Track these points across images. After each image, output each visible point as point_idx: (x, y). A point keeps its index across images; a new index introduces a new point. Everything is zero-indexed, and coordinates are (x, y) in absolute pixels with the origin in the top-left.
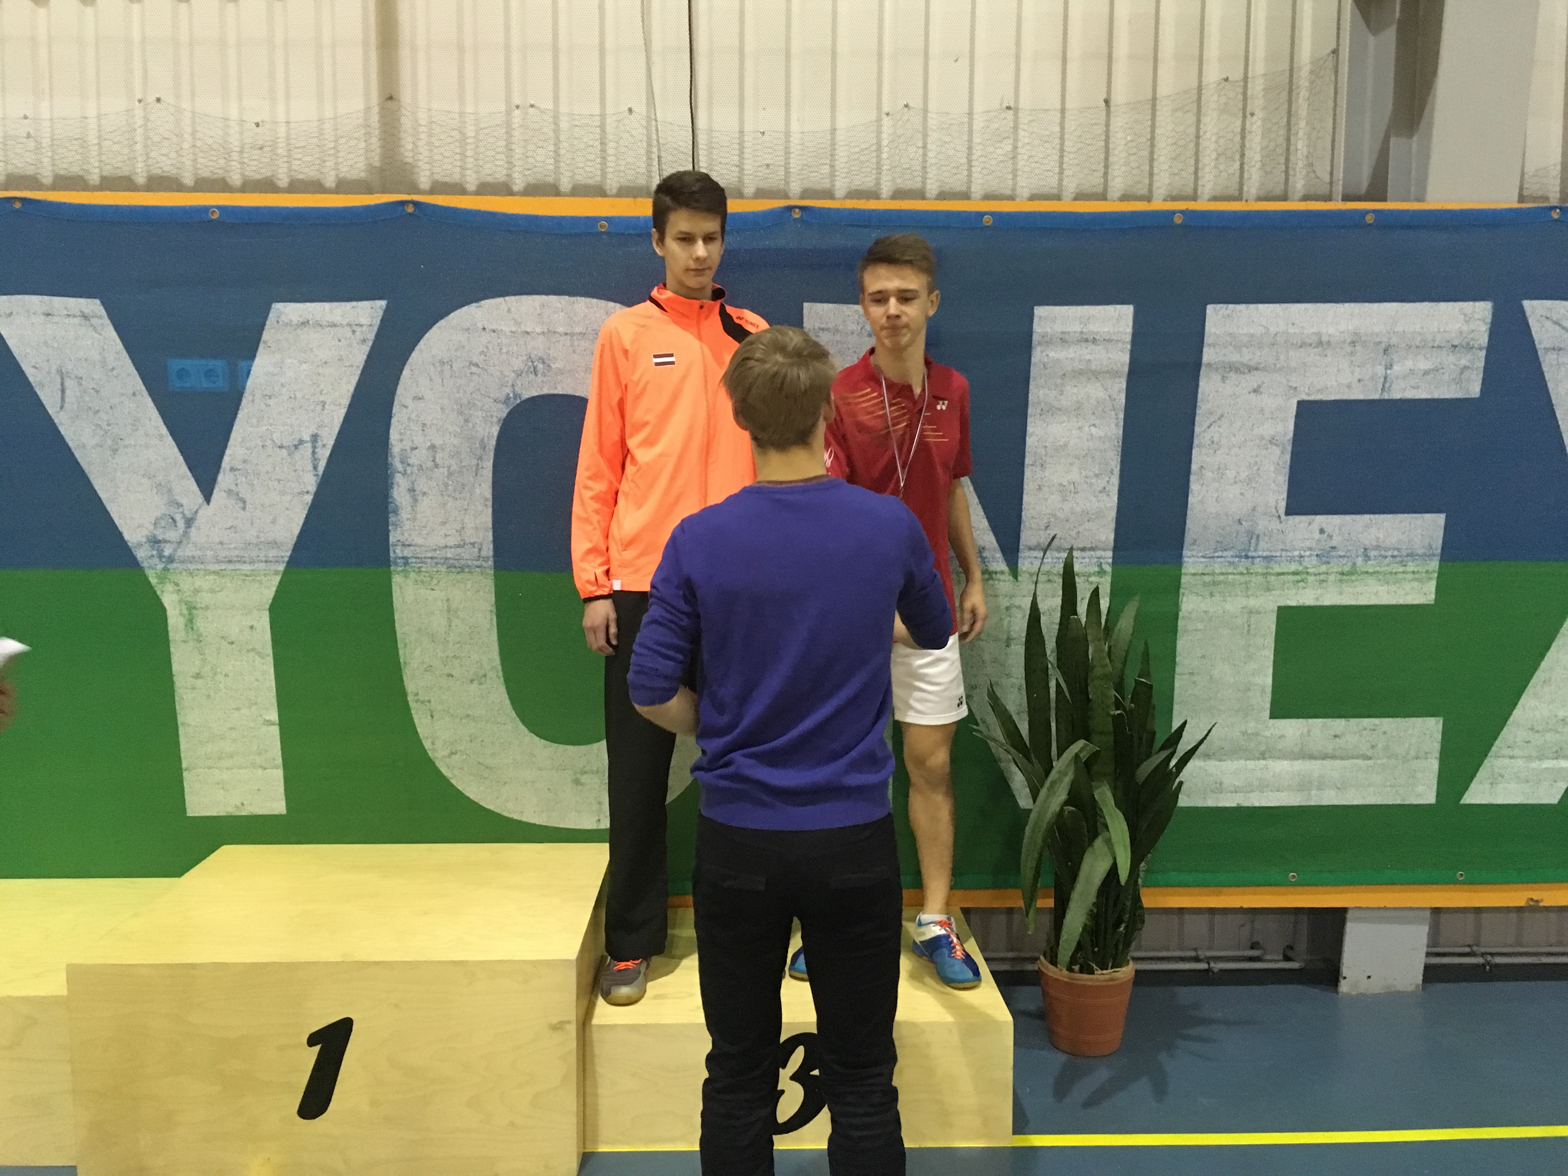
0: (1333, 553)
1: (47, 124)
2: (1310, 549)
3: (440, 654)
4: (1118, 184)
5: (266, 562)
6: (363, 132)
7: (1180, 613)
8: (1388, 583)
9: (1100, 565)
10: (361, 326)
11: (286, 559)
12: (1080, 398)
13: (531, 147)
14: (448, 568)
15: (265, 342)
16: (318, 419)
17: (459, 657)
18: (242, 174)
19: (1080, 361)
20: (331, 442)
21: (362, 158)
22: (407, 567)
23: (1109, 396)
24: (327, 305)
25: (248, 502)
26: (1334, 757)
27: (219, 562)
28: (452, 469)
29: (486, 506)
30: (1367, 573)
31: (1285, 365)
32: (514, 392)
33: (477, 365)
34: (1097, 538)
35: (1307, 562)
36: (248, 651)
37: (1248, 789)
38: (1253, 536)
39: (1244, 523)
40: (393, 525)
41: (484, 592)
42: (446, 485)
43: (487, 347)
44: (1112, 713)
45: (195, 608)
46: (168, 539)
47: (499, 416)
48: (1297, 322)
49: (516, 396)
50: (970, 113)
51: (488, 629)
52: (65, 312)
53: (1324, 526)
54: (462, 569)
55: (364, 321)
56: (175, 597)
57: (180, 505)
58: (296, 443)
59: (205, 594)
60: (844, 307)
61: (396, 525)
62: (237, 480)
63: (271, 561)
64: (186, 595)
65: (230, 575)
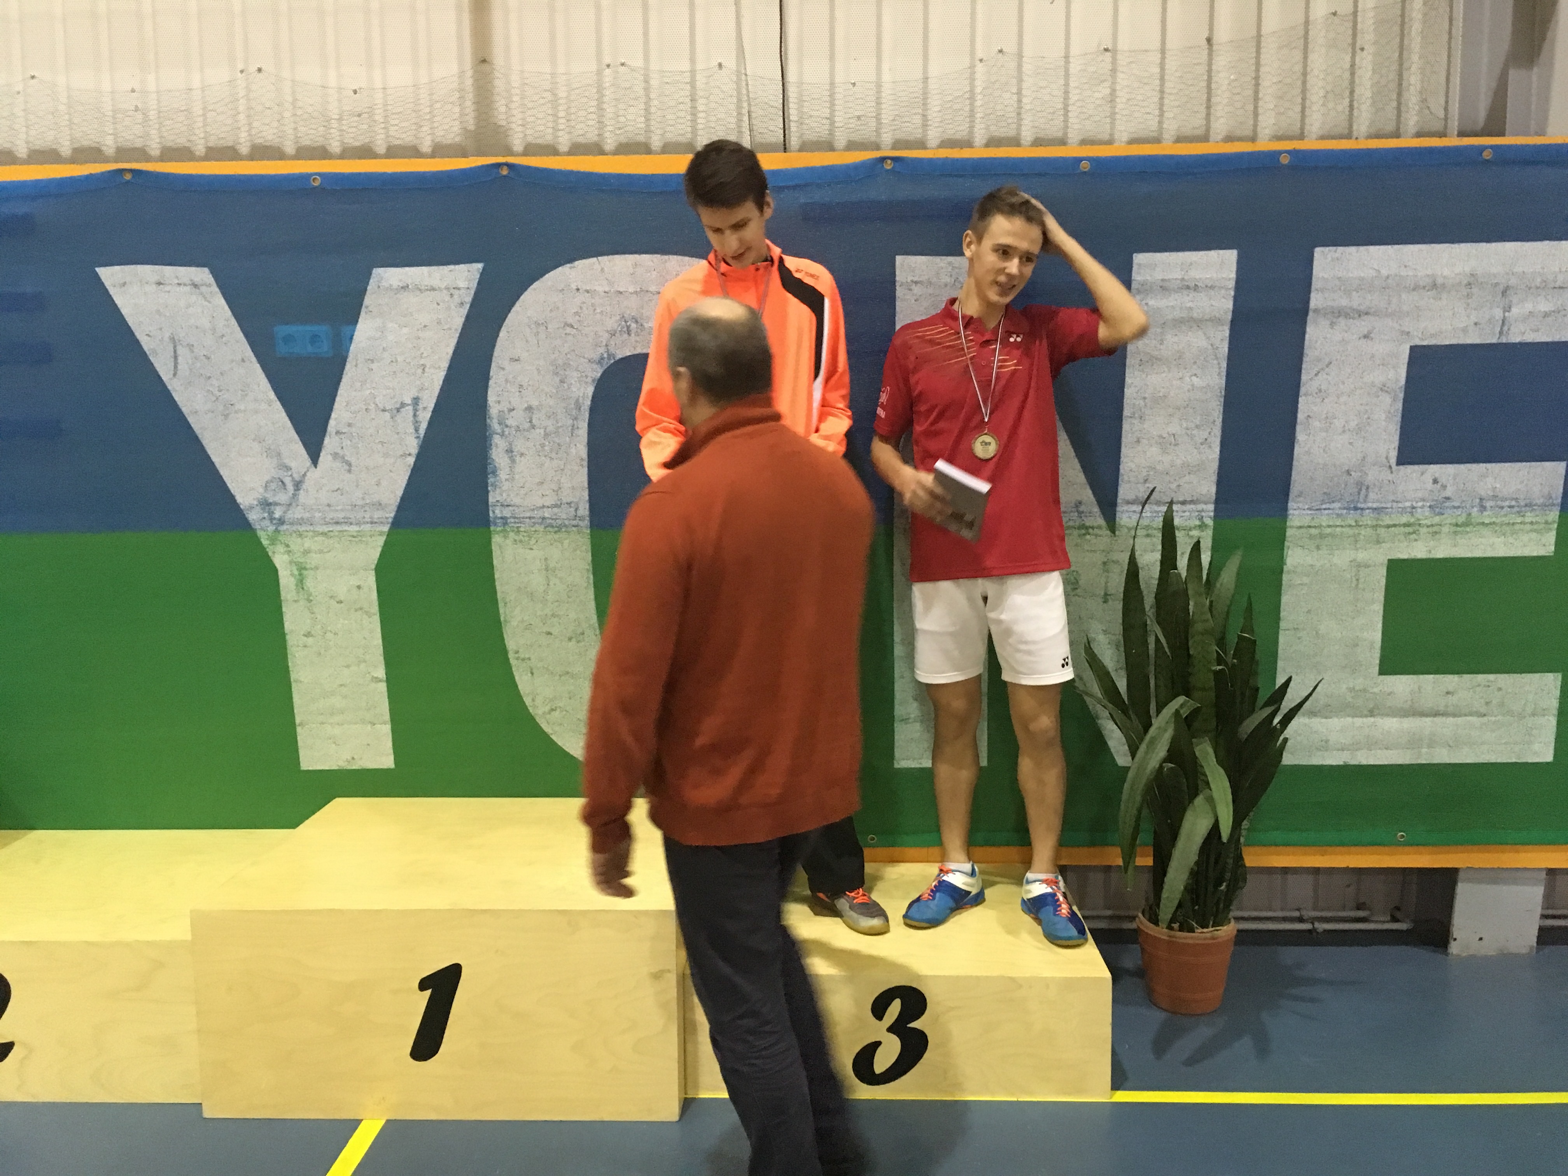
0: (1447, 504)
1: (154, 96)
2: (1423, 500)
3: (539, 613)
4: (1220, 126)
5: (372, 523)
6: (457, 95)
7: (1285, 567)
8: (1504, 534)
9: (1201, 519)
10: (459, 289)
11: (390, 520)
12: (1180, 347)
13: (621, 106)
14: (545, 527)
15: (367, 307)
16: (418, 383)
17: (558, 616)
18: (343, 143)
19: (1181, 308)
20: (431, 406)
21: (457, 123)
22: (507, 527)
23: (1212, 345)
24: (425, 269)
25: (353, 464)
26: (1444, 714)
27: (327, 524)
28: (548, 430)
29: (582, 465)
30: (1483, 524)
31: (1397, 310)
32: (608, 351)
33: (572, 327)
34: (1198, 491)
35: (1419, 513)
36: (356, 610)
37: (1355, 747)
38: (1362, 487)
39: (1353, 473)
40: (492, 485)
41: (581, 551)
42: (543, 446)
43: (581, 308)
44: (1214, 668)
45: (305, 569)
46: (279, 502)
47: (593, 376)
48: (1410, 263)
49: (610, 355)
50: (1067, 57)
51: (586, 588)
52: (177, 282)
53: (1437, 475)
54: (559, 529)
55: (462, 284)
56: (286, 557)
57: (288, 468)
58: (398, 406)
59: (314, 555)
60: (937, 259)
61: (494, 486)
62: (342, 443)
63: (376, 523)
64: (296, 556)
65: (337, 536)
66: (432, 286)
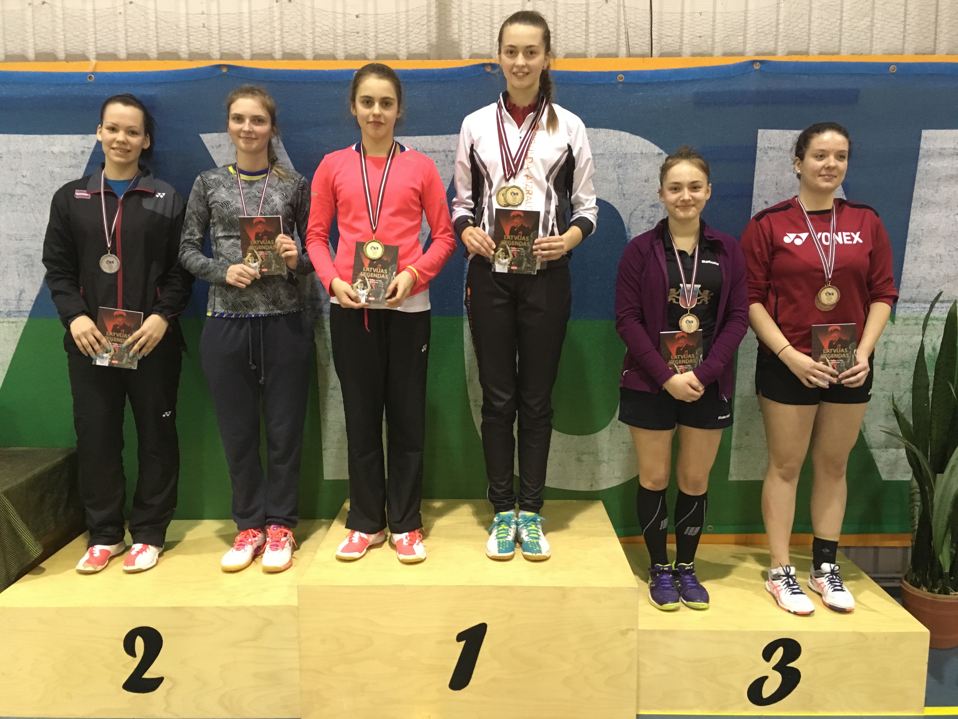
1: (216, 17)
6: (426, 19)
12: (949, 195)
19: (952, 168)
21: (425, 40)
24: (429, 138)
66: (433, 149)
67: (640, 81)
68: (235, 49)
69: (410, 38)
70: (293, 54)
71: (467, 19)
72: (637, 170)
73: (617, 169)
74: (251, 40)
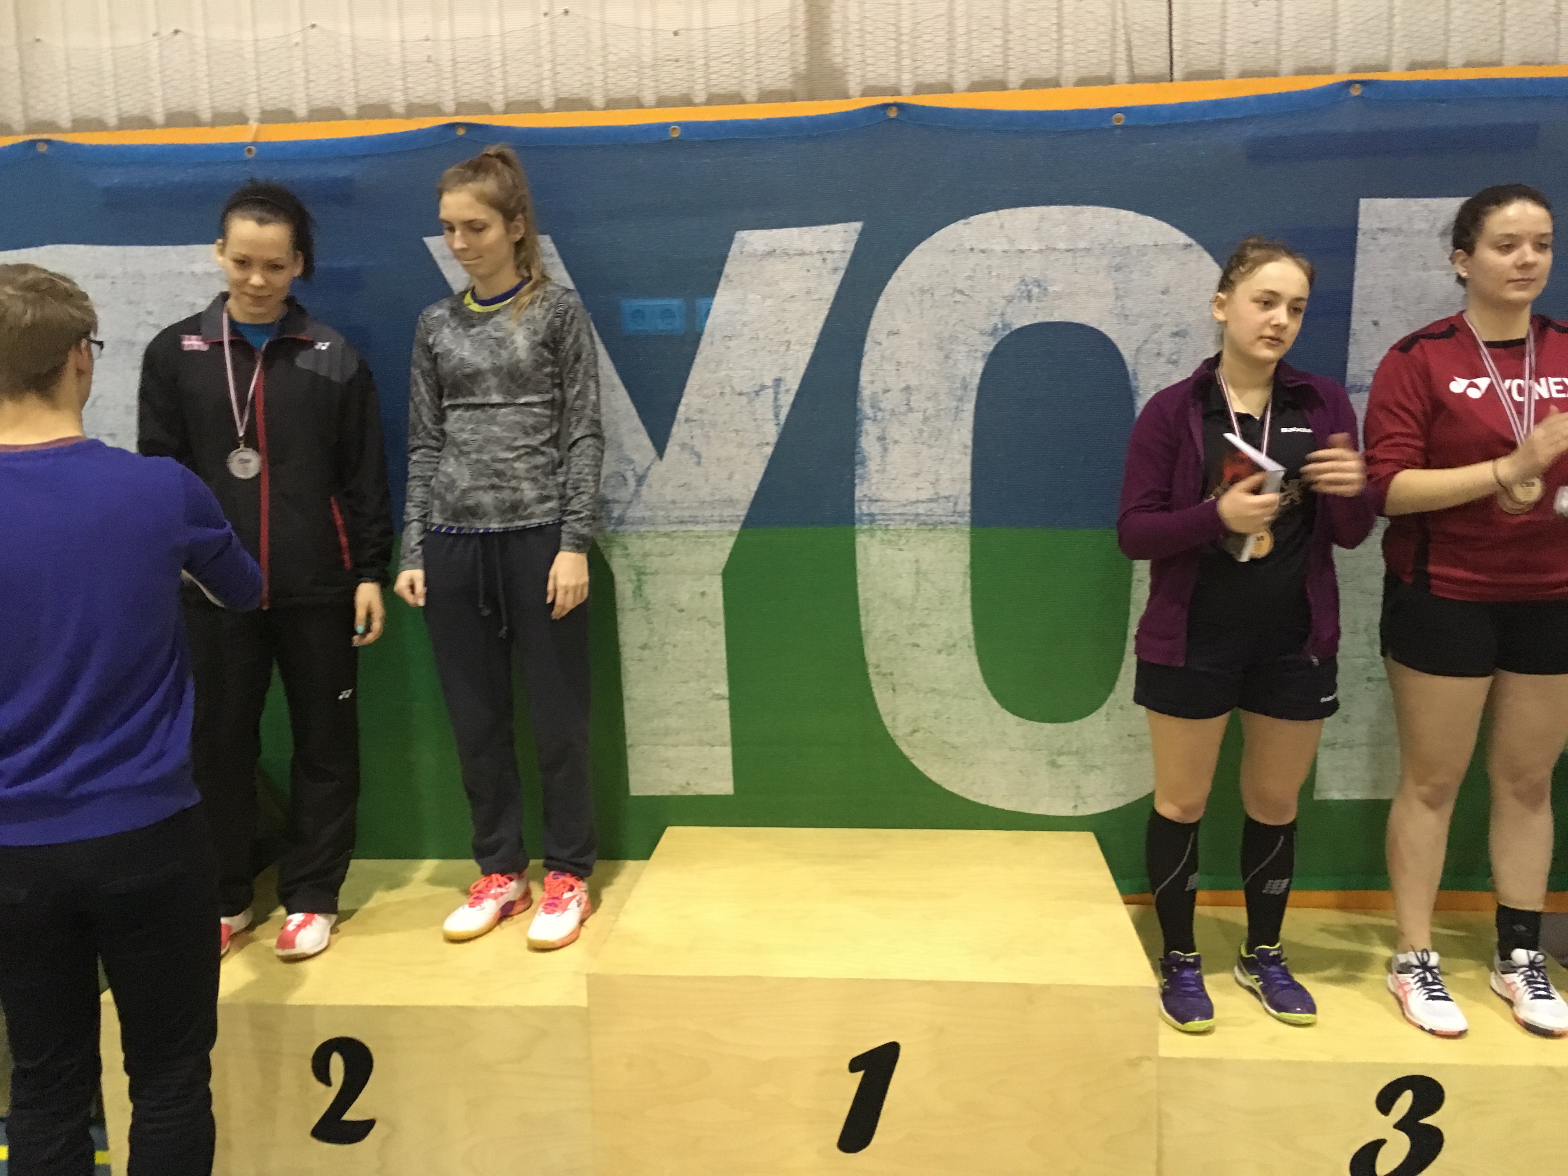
1: (448, 45)
3: (905, 622)
5: (720, 522)
6: (788, 33)
10: (833, 252)
11: (742, 518)
14: (918, 525)
15: (727, 276)
16: (781, 361)
17: (927, 625)
18: (708, 86)
20: (795, 387)
22: (875, 526)
24: (795, 231)
25: (704, 455)
27: (671, 523)
28: (928, 413)
29: (965, 454)
32: (1003, 322)
33: (961, 292)
36: (699, 619)
40: (859, 478)
41: (959, 552)
42: (921, 431)
45: (643, 573)
46: (618, 498)
47: (985, 350)
49: (1006, 326)
54: (934, 526)
55: (836, 247)
56: (624, 563)
57: (631, 461)
58: (757, 389)
59: (655, 558)
60: (1411, 202)
61: (863, 478)
62: (691, 432)
63: (725, 521)
64: (635, 559)
65: (681, 537)
66: (802, 250)
67: (1150, 123)
68: (479, 96)
69: (762, 65)
70: (573, 101)
71: (857, 30)
72: (1148, 274)
73: (1114, 274)
74: (504, 79)
